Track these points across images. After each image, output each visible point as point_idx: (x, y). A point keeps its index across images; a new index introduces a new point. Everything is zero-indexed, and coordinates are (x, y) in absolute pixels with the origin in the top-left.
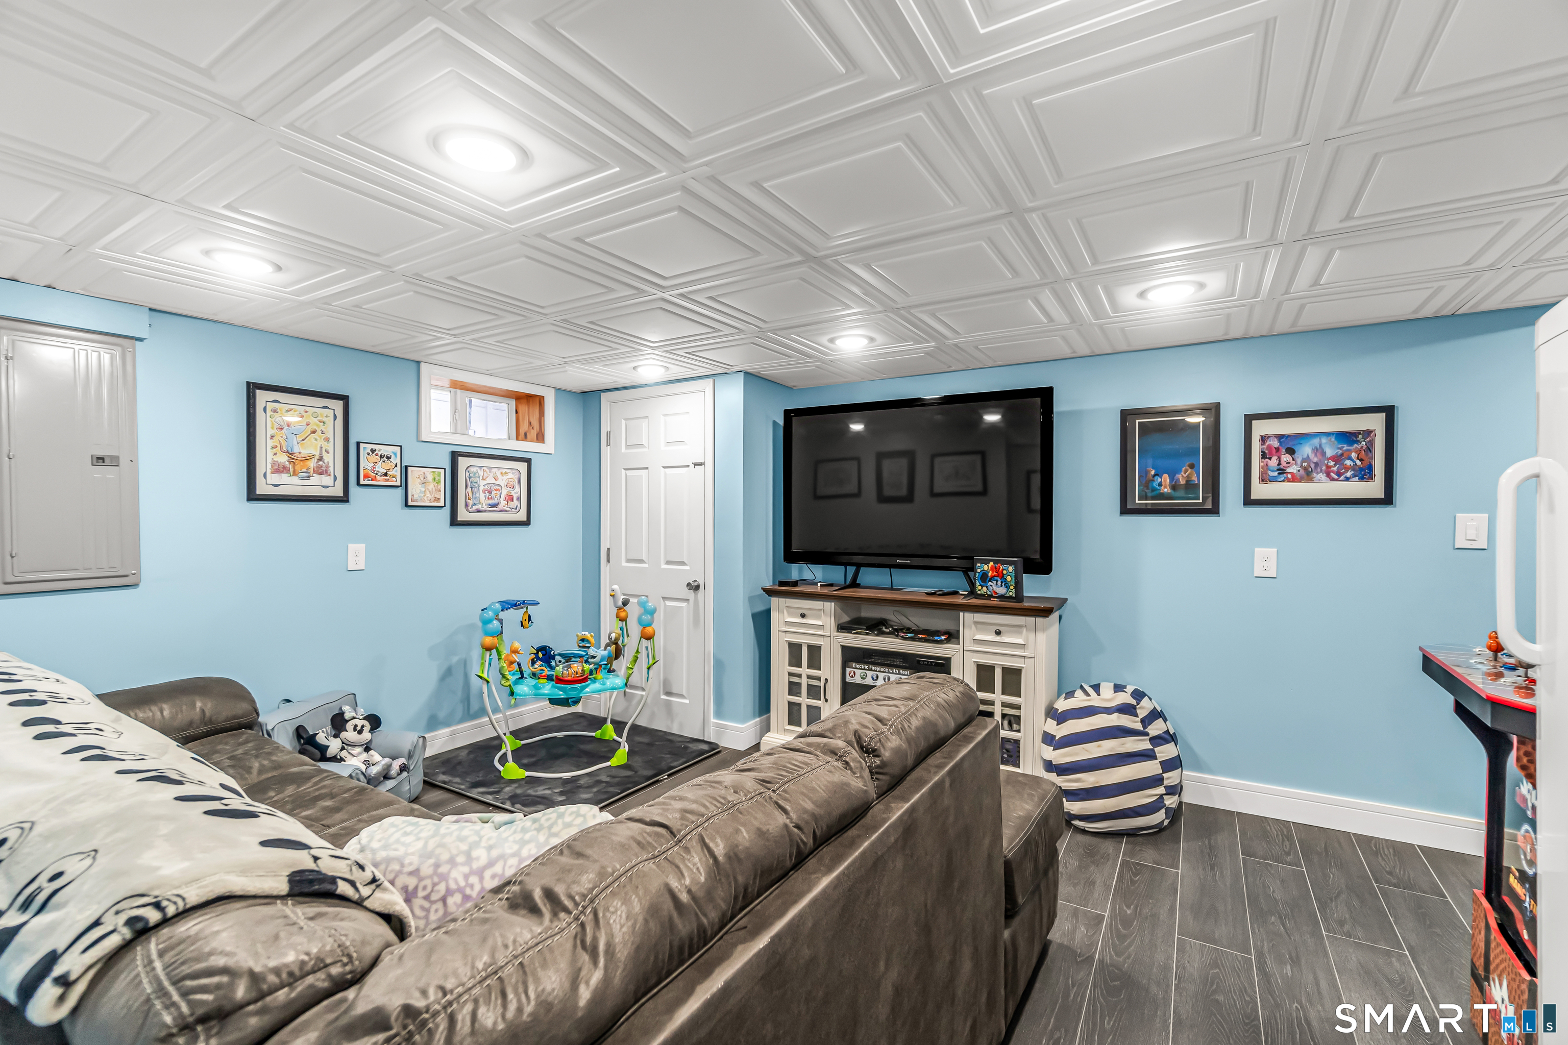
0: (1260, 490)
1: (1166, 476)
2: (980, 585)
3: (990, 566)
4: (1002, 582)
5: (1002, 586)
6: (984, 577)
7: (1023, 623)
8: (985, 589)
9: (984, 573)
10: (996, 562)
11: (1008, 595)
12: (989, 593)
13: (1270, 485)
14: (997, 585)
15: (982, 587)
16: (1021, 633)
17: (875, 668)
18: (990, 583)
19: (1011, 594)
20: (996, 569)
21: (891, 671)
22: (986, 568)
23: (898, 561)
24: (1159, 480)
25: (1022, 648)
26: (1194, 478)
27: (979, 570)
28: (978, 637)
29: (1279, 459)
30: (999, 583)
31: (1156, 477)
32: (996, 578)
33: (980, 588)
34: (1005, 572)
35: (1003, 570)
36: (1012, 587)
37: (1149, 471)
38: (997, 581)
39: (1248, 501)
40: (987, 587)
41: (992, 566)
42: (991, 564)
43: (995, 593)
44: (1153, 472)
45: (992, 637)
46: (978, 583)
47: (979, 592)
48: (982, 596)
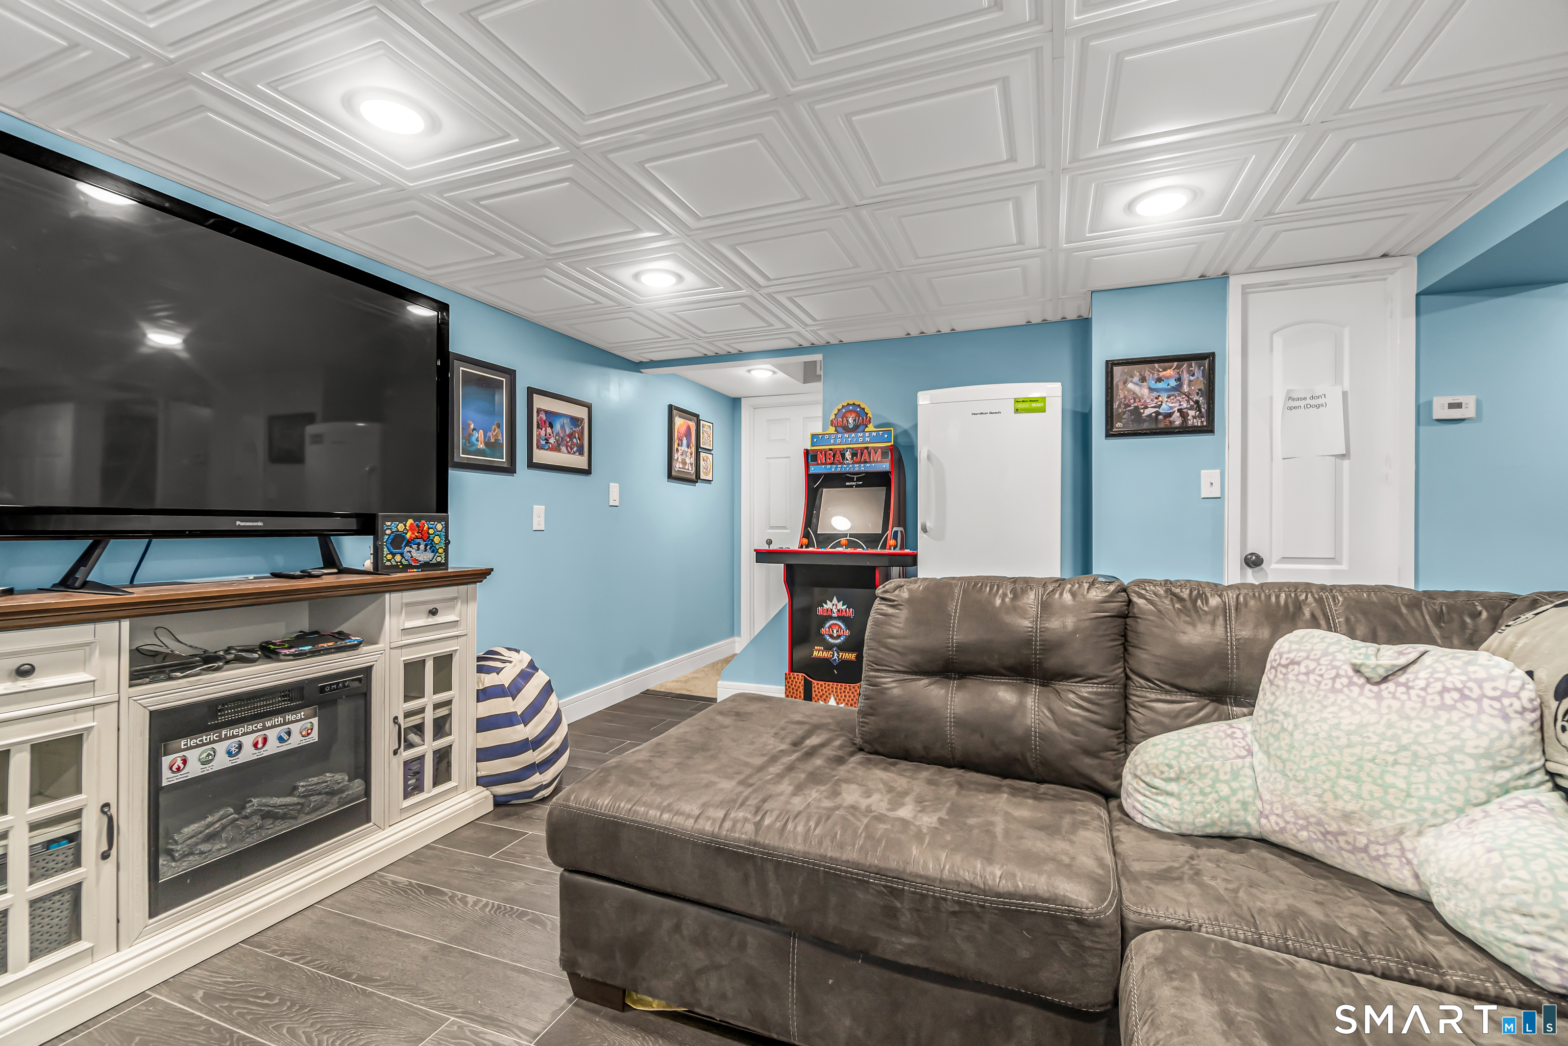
0: (540, 456)
1: (481, 431)
2: (391, 553)
3: (408, 524)
4: (426, 546)
5: (426, 550)
6: (398, 541)
7: (455, 595)
8: (398, 558)
9: (396, 536)
10: (416, 519)
11: (434, 561)
12: (405, 563)
13: (542, 451)
14: (418, 549)
15: (394, 555)
16: (454, 607)
17: (235, 732)
18: (408, 549)
19: (439, 559)
20: (420, 529)
21: (268, 724)
22: (401, 527)
23: (238, 523)
24: (477, 435)
25: (454, 627)
26: (500, 438)
27: (388, 532)
28: (408, 625)
29: (546, 430)
30: (422, 547)
31: (475, 432)
32: (418, 541)
33: (389, 557)
34: (431, 531)
35: (429, 528)
36: (441, 551)
37: (469, 425)
38: (419, 544)
39: (531, 465)
40: (402, 554)
41: (412, 524)
42: (410, 521)
43: (416, 560)
44: (472, 426)
45: (423, 621)
46: (386, 551)
47: (388, 564)
48: (395, 568)
